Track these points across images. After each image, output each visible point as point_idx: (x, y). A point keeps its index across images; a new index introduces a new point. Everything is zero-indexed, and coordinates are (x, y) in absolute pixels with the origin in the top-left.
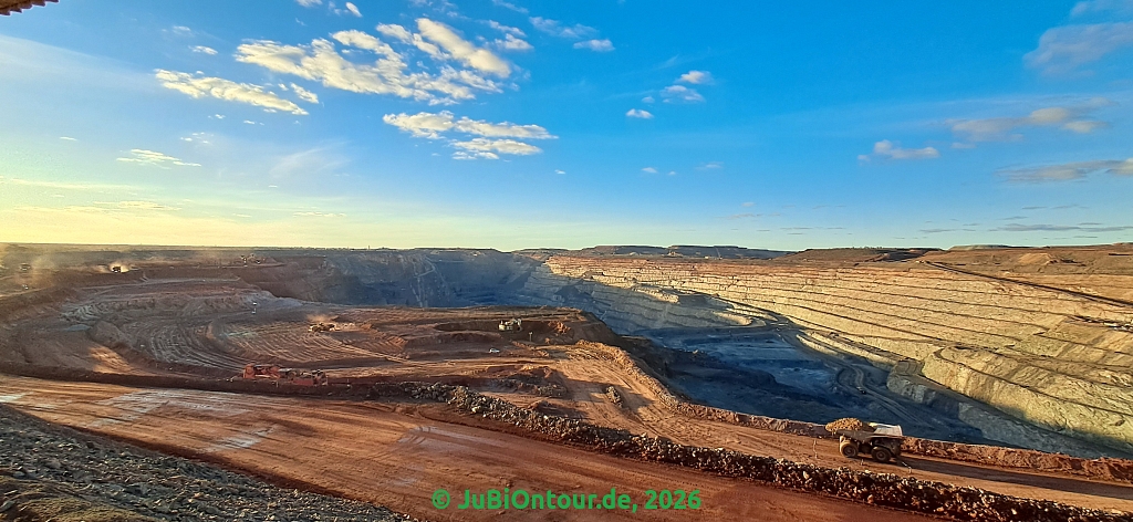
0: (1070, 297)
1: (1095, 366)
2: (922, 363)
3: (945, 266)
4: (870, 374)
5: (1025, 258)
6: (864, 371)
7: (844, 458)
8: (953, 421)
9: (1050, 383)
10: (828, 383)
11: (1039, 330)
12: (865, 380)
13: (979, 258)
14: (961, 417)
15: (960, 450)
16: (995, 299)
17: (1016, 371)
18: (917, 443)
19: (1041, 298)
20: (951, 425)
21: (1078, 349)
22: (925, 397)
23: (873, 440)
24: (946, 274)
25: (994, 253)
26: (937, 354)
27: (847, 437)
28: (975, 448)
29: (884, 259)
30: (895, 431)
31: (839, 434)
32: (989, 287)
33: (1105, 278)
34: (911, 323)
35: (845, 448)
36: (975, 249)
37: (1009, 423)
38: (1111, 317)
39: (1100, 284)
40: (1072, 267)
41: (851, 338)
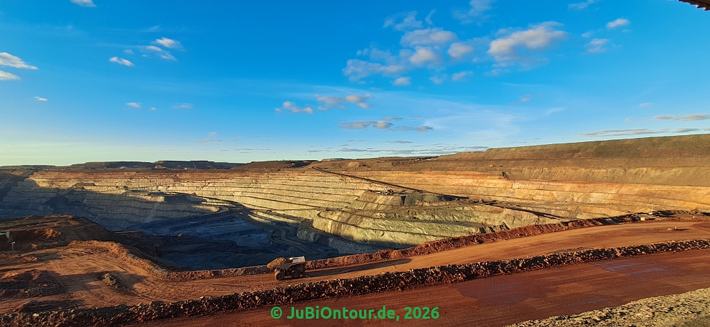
0: (366, 182)
1: (376, 211)
2: (312, 221)
3: (319, 169)
4: (288, 231)
5: (350, 164)
6: (285, 229)
7: (277, 281)
8: (326, 248)
9: (361, 222)
10: (267, 241)
11: (357, 198)
12: (286, 235)
13: (334, 165)
14: (330, 245)
15: (330, 262)
16: (340, 184)
17: (349, 218)
18: (312, 264)
19: (356, 183)
20: (326, 250)
21: (369, 205)
22: (314, 238)
23: (292, 267)
24: (321, 173)
25: (339, 162)
26: (319, 215)
27: (278, 269)
28: (336, 259)
29: (293, 166)
30: (301, 259)
31: (274, 269)
32: (337, 179)
33: (375, 173)
34: (307, 200)
35: (277, 275)
36: (331, 160)
37: (348, 244)
38: (379, 189)
39: (374, 175)
40: (366, 168)
41: (278, 212)
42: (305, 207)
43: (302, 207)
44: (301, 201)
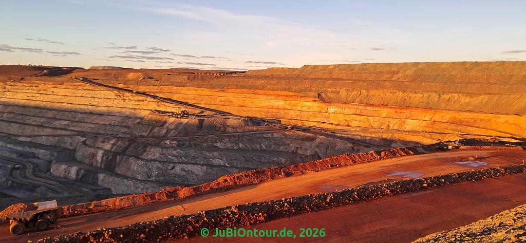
0: (152, 99)
1: (165, 137)
2: (75, 150)
4: (37, 165)
5: (131, 76)
6: (32, 163)
8: (95, 187)
9: (144, 151)
10: (4, 179)
11: (138, 121)
12: (34, 170)
13: (107, 75)
14: (100, 183)
16: (116, 102)
17: (127, 148)
19: (139, 101)
21: (156, 130)
22: (77, 174)
26: (84, 143)
27: (15, 219)
30: (52, 205)
32: (112, 94)
33: (166, 88)
37: (125, 181)
39: (165, 91)
40: (152, 81)
42: (63, 132)
43: (59, 132)
44: (57, 124)
